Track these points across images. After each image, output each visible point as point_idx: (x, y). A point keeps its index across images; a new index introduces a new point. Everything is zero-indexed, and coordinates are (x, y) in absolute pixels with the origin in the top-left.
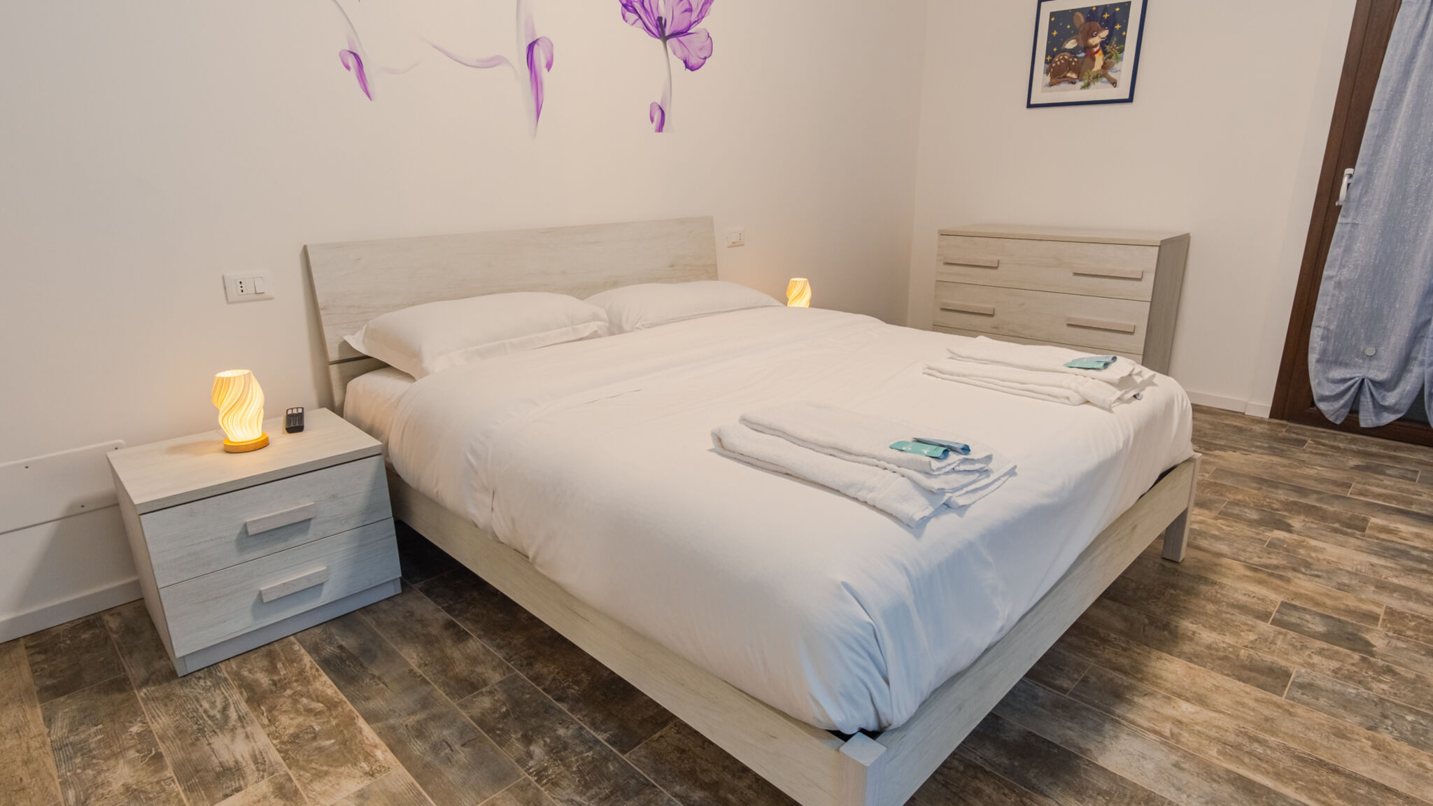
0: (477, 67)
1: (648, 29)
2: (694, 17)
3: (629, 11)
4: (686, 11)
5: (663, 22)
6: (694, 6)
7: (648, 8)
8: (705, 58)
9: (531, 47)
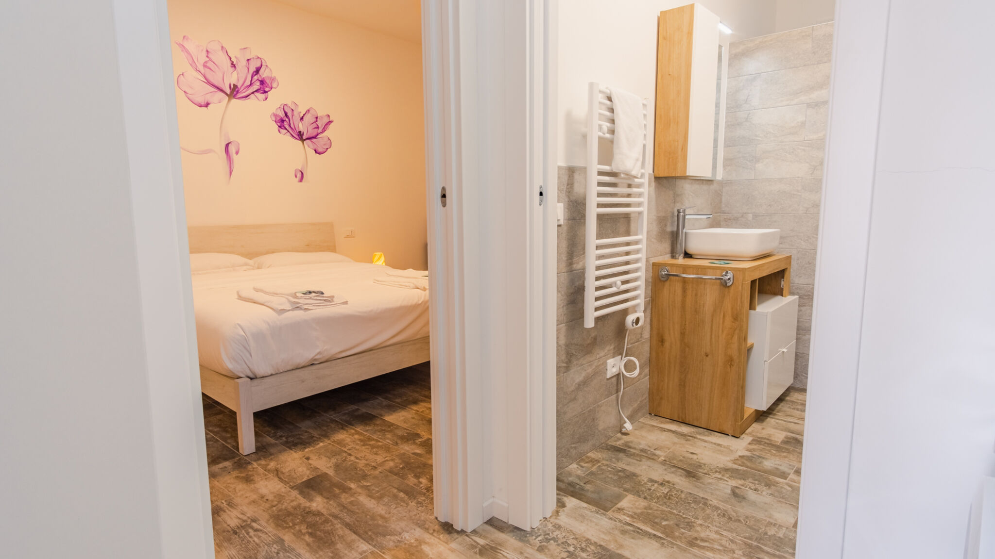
0: (198, 154)
1: (293, 136)
2: (320, 130)
3: (282, 128)
4: (315, 128)
5: (302, 133)
6: (320, 126)
7: (293, 128)
8: (327, 149)
9: (227, 145)
